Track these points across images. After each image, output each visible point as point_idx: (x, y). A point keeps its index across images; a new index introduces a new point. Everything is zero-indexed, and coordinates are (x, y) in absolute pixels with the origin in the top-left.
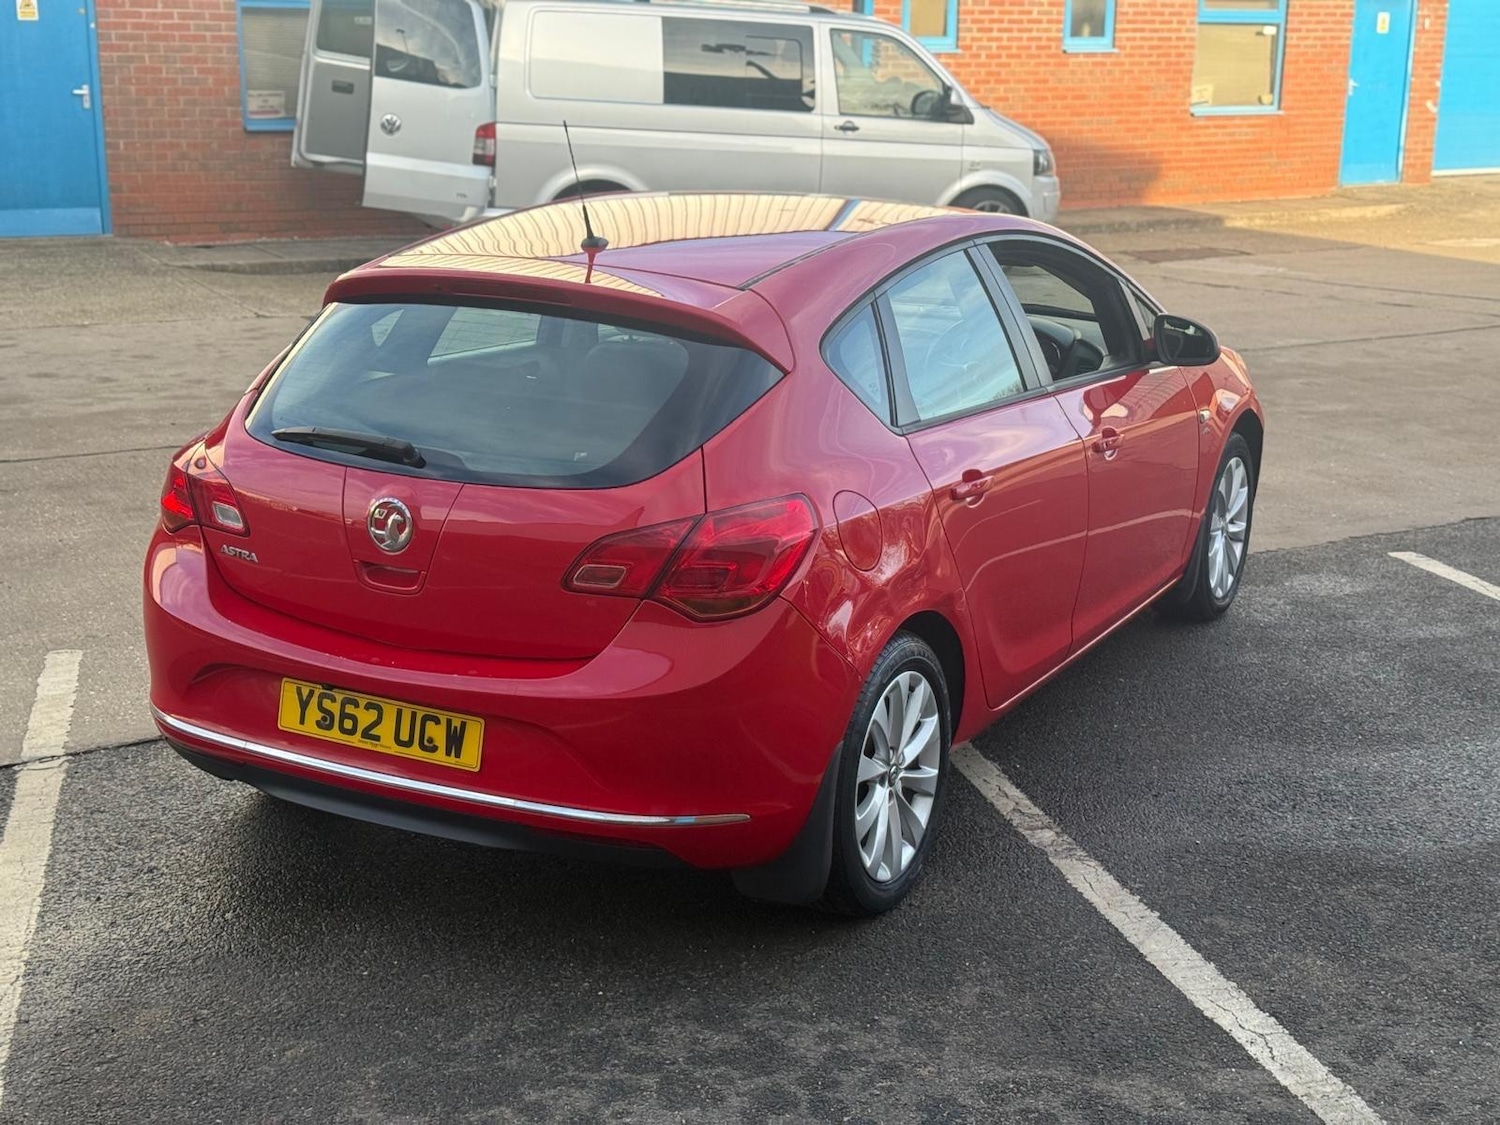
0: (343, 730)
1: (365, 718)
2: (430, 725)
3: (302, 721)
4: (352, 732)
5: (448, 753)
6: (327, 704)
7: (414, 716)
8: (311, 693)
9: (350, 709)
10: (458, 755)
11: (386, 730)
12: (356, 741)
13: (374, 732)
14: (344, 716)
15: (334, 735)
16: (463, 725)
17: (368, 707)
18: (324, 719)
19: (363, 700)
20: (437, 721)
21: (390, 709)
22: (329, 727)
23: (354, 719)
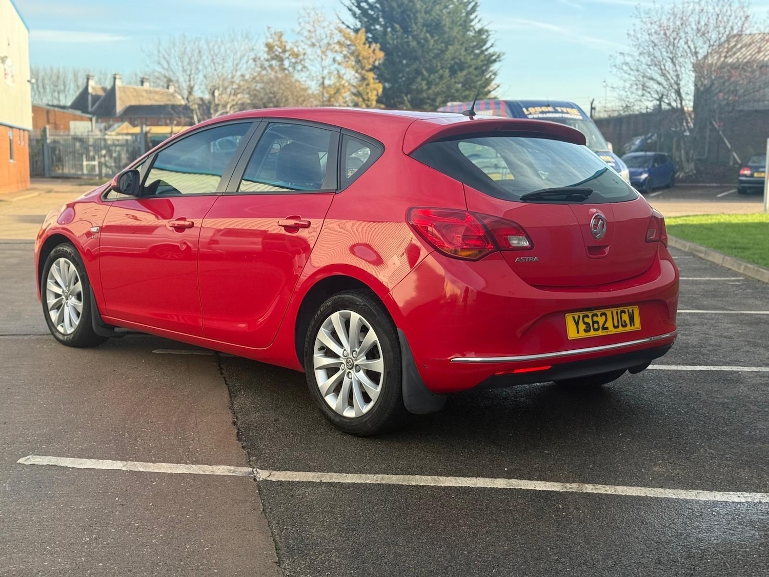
0: (595, 330)
1: (601, 320)
2: (623, 314)
3: (578, 332)
4: (597, 330)
5: (631, 326)
6: (586, 320)
7: (617, 312)
8: (579, 317)
9: (595, 319)
10: (634, 325)
11: (609, 324)
12: (600, 333)
13: (605, 326)
14: (594, 322)
15: (592, 333)
16: (633, 310)
17: (602, 315)
18: (587, 327)
19: (599, 312)
20: (625, 312)
21: (608, 312)
22: (589, 331)
23: (597, 322)
